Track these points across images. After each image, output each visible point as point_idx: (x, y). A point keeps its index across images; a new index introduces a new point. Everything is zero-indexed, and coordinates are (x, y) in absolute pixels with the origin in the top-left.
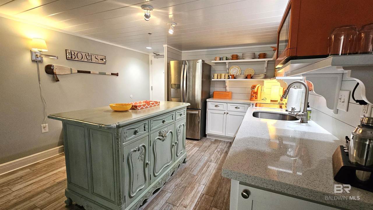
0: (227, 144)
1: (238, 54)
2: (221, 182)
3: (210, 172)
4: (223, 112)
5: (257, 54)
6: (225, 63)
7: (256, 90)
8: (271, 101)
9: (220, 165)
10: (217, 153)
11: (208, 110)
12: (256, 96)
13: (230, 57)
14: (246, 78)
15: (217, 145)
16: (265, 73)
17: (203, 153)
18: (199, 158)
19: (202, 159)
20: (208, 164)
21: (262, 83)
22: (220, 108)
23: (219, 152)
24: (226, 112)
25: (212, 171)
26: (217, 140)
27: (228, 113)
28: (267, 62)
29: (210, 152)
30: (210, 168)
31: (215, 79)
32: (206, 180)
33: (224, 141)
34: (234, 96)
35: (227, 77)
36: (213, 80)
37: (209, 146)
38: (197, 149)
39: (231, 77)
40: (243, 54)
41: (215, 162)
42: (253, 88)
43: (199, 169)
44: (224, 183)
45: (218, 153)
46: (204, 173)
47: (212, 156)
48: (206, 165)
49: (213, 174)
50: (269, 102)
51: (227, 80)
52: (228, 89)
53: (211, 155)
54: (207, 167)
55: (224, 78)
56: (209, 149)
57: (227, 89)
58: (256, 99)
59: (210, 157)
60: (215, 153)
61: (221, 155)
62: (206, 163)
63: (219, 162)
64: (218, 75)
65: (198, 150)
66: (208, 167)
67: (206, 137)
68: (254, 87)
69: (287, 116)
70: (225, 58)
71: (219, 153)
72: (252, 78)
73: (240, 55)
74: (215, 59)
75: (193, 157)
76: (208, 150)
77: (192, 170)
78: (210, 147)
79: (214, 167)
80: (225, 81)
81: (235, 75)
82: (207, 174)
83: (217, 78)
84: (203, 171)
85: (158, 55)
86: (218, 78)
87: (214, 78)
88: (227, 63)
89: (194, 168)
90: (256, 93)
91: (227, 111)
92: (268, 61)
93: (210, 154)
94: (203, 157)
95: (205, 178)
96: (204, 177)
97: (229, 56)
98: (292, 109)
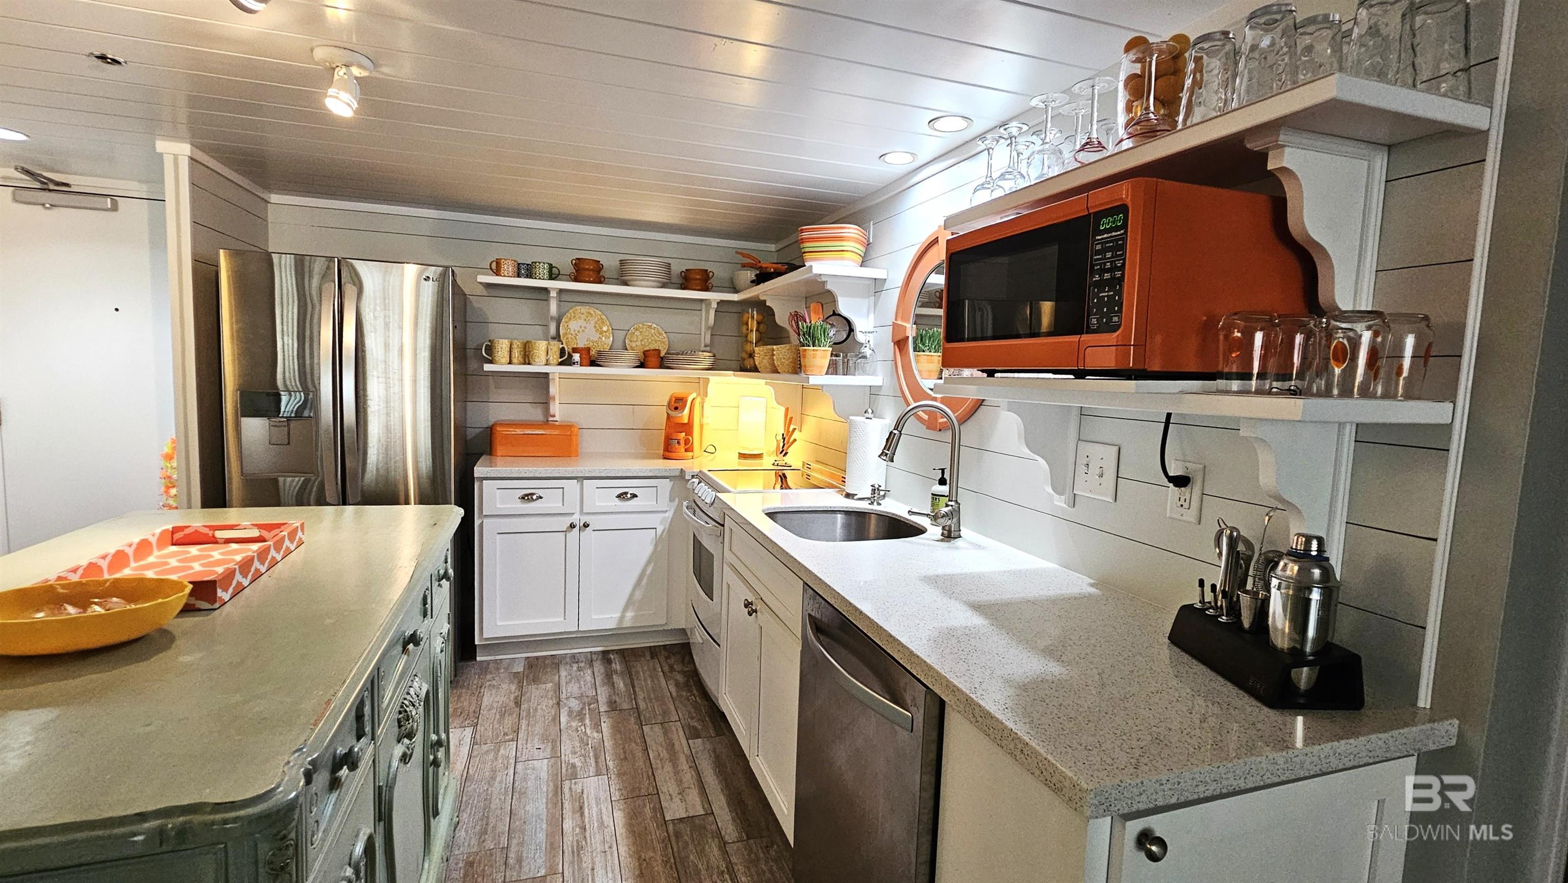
0: (591, 666)
1: (605, 260)
2: (675, 849)
3: (602, 824)
4: (565, 522)
5: (678, 267)
6: (546, 290)
7: (684, 415)
8: (742, 456)
9: (624, 774)
10: (574, 724)
11: (486, 521)
12: (687, 442)
13: (570, 269)
14: (642, 365)
15: (550, 685)
16: (705, 346)
17: (509, 750)
18: (505, 778)
19: (525, 779)
20: (566, 790)
21: (702, 387)
22: (550, 502)
23: (580, 716)
24: (575, 519)
25: (608, 820)
26: (537, 658)
27: (586, 526)
28: (714, 305)
29: (538, 729)
30: (592, 811)
31: (500, 366)
32: (610, 875)
33: (573, 656)
34: (588, 442)
35: (555, 357)
36: (487, 367)
37: (518, 704)
38: (468, 740)
39: (577, 357)
40: (622, 262)
41: (592, 770)
42: (676, 408)
43: (542, 836)
44: (691, 847)
45: (582, 720)
46: (580, 848)
47: (566, 747)
48: (566, 805)
49: (621, 831)
50: (735, 463)
51: (555, 370)
52: (556, 409)
53: (555, 744)
54: (574, 813)
55: (544, 362)
56: (524, 714)
57: (552, 412)
58: (686, 450)
59: (556, 755)
60: (569, 727)
61: (597, 727)
62: (558, 791)
63: (611, 764)
64: (515, 346)
65: (474, 742)
66: (581, 808)
67: (474, 658)
68: (677, 403)
69: (870, 518)
70: (543, 270)
71: (587, 722)
72: (662, 366)
73: (609, 262)
74: (494, 266)
75: (470, 788)
76: (524, 723)
77: (511, 861)
78: (524, 706)
79: (603, 795)
80: (547, 374)
81: (593, 352)
82: (595, 841)
83: (510, 363)
84: (569, 839)
85: (52, 187)
86: (515, 360)
87: (491, 362)
88: (553, 294)
89: (515, 841)
90: (687, 428)
91: (582, 512)
92: (721, 303)
93: (545, 738)
94: (520, 767)
95: (599, 872)
96: (594, 863)
97: (564, 262)
98: (874, 491)
